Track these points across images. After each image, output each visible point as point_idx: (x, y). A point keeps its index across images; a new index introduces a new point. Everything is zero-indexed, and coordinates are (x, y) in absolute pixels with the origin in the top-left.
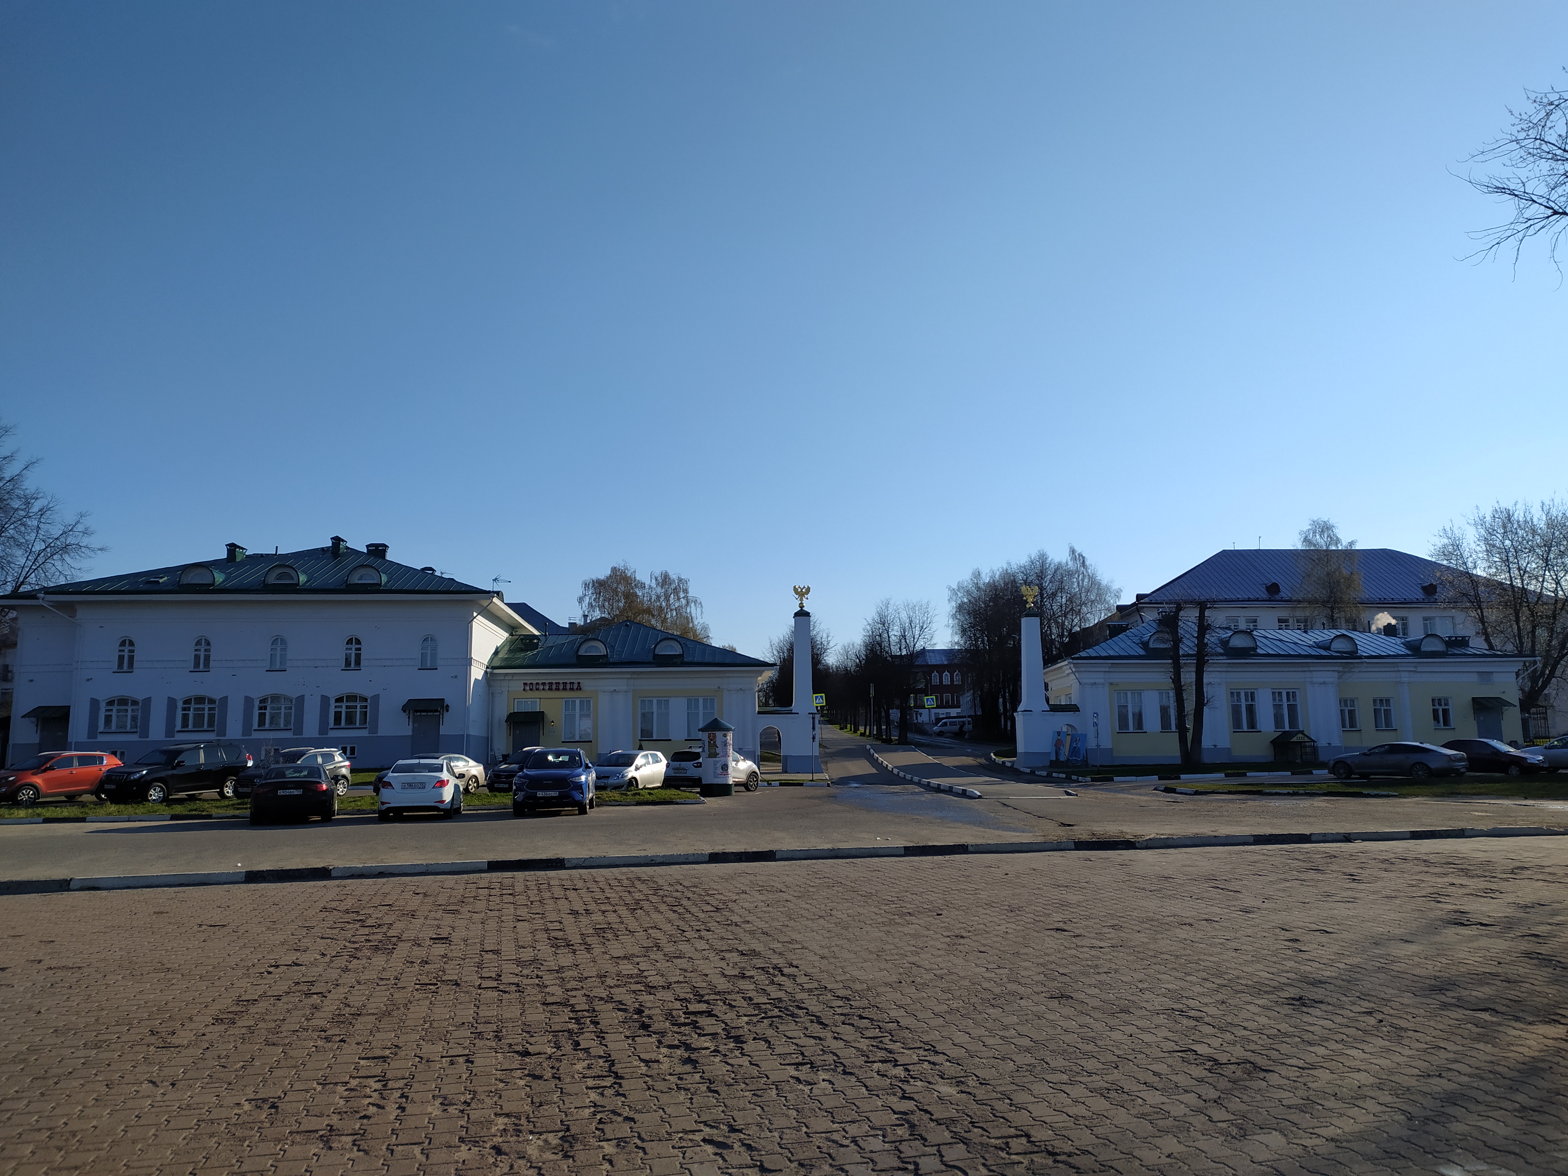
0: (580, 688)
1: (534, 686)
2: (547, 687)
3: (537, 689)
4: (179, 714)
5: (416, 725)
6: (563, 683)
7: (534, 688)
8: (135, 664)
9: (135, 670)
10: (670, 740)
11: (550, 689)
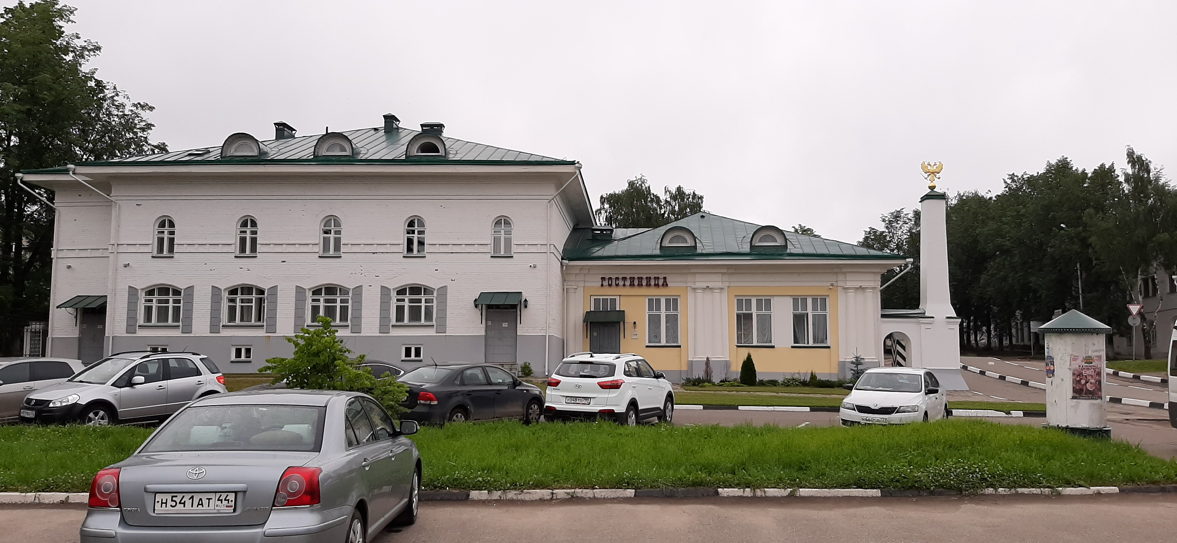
0: (665, 284)
1: (614, 281)
2: (628, 283)
3: (617, 285)
4: (225, 305)
5: (490, 323)
6: (647, 278)
7: (614, 284)
8: (176, 249)
9: (176, 256)
10: (773, 347)
11: (632, 285)
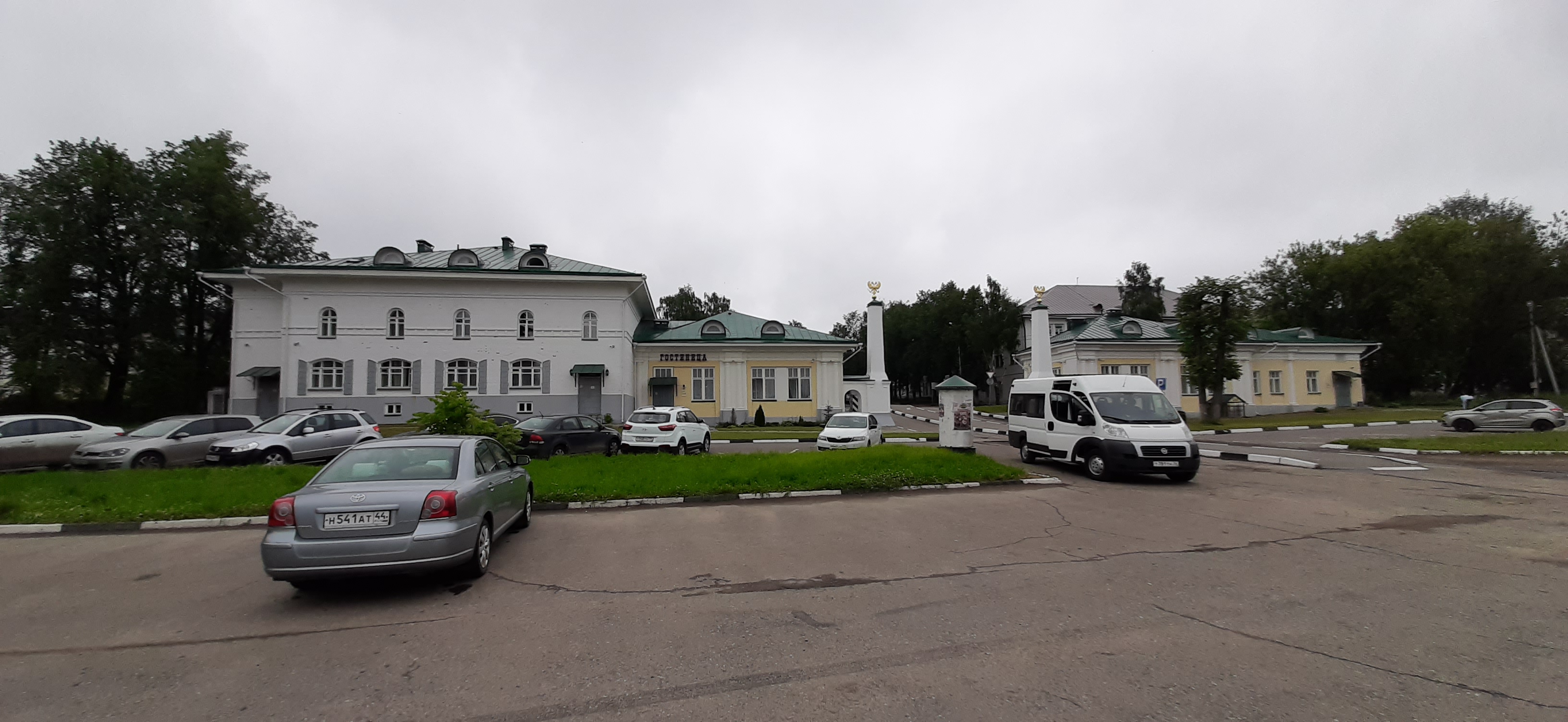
0: (704, 359)
1: (669, 357)
2: (679, 358)
3: (672, 360)
4: (379, 375)
5: (581, 387)
6: (692, 355)
7: (669, 359)
8: (338, 332)
9: (338, 337)
10: (776, 401)
11: (682, 360)
